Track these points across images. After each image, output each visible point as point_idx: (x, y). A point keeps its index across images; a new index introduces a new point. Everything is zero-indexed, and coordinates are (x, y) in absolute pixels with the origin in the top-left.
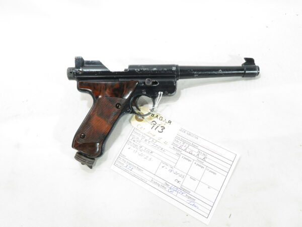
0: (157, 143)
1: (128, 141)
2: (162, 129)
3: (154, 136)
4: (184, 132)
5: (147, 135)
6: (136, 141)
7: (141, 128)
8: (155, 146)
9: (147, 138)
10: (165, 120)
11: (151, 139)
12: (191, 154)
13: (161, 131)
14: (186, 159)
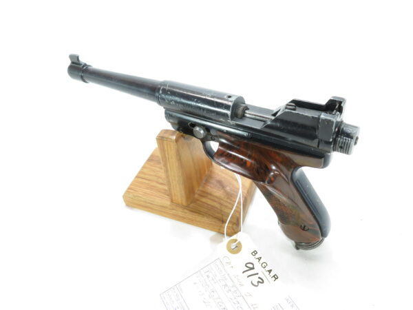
0: (240, 300)
1: (199, 271)
2: (258, 282)
3: (241, 285)
4: (292, 306)
5: (231, 279)
6: (210, 279)
7: (229, 263)
8: (235, 301)
9: (230, 283)
10: (270, 271)
11: (235, 289)
13: (256, 284)
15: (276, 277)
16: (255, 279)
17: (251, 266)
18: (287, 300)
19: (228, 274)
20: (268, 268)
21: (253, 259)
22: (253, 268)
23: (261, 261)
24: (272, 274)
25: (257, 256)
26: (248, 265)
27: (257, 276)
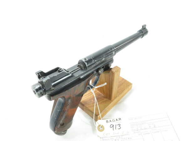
0: (123, 137)
3: (118, 133)
4: (132, 119)
7: (107, 134)
9: (115, 138)
10: (117, 120)
11: (118, 137)
12: (146, 129)
13: (120, 127)
14: (147, 134)
15: (120, 119)
16: (118, 127)
17: (112, 126)
18: (130, 120)
19: (111, 137)
20: (115, 120)
21: (110, 124)
22: (113, 125)
23: (112, 121)
24: (118, 119)
25: (109, 121)
26: (111, 127)
27: (117, 125)
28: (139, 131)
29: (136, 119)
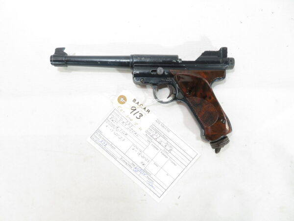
1: (107, 119)
3: (131, 120)
4: (159, 123)
6: (114, 121)
7: (121, 110)
9: (125, 121)
10: (145, 108)
11: (129, 123)
12: (160, 144)
13: (139, 117)
14: (155, 147)
15: (148, 111)
16: (138, 115)
17: (134, 108)
18: (156, 121)
19: (123, 116)
21: (135, 105)
22: (136, 109)
23: (139, 104)
24: (146, 110)
25: (136, 102)
26: (132, 108)
27: (138, 113)
28: (152, 138)
29: (163, 127)
